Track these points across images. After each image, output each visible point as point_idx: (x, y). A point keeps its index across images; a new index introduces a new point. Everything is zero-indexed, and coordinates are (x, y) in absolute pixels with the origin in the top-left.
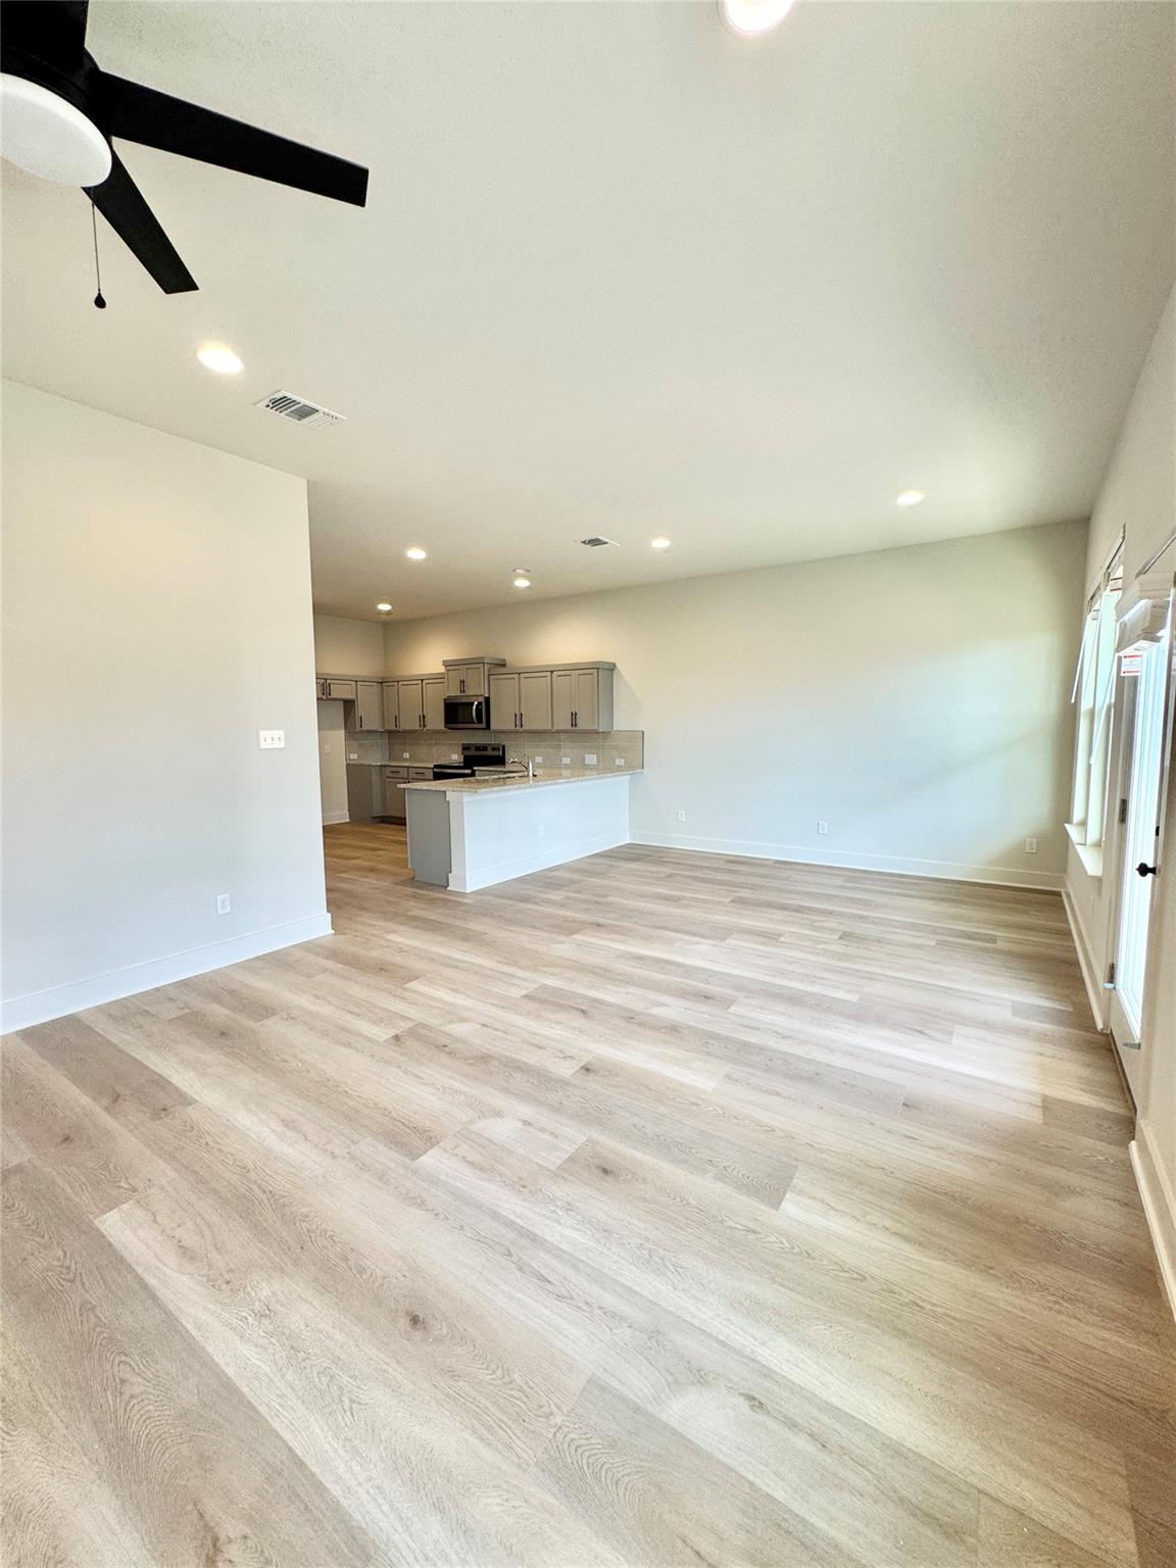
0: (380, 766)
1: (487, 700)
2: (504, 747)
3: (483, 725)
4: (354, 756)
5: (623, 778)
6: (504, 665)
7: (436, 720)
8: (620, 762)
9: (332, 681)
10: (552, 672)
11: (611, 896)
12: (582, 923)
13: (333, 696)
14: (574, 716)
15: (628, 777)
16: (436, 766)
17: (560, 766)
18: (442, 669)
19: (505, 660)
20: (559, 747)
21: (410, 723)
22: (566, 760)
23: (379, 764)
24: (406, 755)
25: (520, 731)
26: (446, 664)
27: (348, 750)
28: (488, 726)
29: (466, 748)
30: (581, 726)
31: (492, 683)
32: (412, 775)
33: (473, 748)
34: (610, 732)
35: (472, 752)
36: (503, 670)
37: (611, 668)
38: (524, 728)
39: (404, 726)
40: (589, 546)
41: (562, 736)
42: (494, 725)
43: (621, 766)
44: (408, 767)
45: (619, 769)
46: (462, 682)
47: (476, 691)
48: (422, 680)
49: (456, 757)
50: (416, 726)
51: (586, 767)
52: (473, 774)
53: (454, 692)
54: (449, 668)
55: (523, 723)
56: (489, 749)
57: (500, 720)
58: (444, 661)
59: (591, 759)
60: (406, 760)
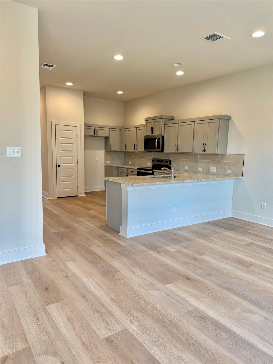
0: (118, 167)
1: (163, 137)
2: (170, 161)
3: (160, 150)
4: (108, 162)
5: (231, 181)
6: (173, 120)
7: (141, 147)
8: (229, 171)
9: (98, 128)
10: (195, 122)
11: (206, 254)
12: (179, 274)
13: (99, 135)
14: (204, 145)
15: (234, 180)
16: (138, 169)
17: (197, 172)
18: (144, 122)
19: (174, 117)
20: (197, 162)
21: (131, 149)
22: (200, 169)
23: (117, 166)
24: (130, 163)
25: (177, 154)
26: (147, 120)
27: (106, 159)
28: (163, 150)
29: (154, 160)
30: (208, 151)
31: (166, 128)
32: (129, 172)
33: (157, 161)
34: (225, 155)
35: (156, 163)
36: (172, 122)
37: (228, 119)
38: (179, 151)
39: (129, 149)
40: (210, 41)
41: (199, 156)
42: (165, 150)
43: (230, 174)
44: (127, 168)
45: (229, 175)
46: (152, 128)
47: (158, 132)
48: (136, 128)
49: (149, 165)
50: (133, 150)
51: (209, 173)
52: (153, 174)
53: (149, 134)
54: (147, 122)
55: (179, 149)
56: (164, 161)
57: (168, 148)
58: (145, 118)
59: (213, 169)
60: (130, 165)
